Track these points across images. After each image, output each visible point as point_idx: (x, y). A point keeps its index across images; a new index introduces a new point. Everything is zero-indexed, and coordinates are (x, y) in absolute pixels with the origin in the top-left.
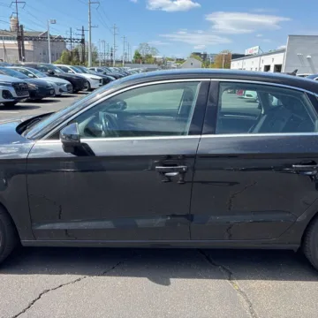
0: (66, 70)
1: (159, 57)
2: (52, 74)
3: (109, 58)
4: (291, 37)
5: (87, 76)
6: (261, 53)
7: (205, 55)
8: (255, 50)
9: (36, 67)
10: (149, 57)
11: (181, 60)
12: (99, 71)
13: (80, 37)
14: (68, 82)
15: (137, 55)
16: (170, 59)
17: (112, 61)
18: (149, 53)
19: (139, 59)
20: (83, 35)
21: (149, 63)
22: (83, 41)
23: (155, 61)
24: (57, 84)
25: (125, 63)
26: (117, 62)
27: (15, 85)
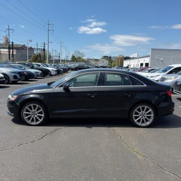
0: (39, 65)
1: (85, 58)
2: (32, 68)
3: (58, 58)
4: (153, 49)
5: (50, 69)
6: (138, 57)
7: (110, 57)
8: (135, 55)
9: (24, 64)
10: (80, 58)
11: (97, 60)
12: (54, 66)
13: (43, 48)
14: (41, 72)
15: (73, 57)
16: (91, 60)
17: (59, 60)
18: (80, 56)
19: (74, 59)
20: (44, 47)
21: (80, 62)
22: (44, 50)
23: (83, 61)
24: (36, 72)
25: (67, 61)
26: (62, 61)
27: (19, 73)
